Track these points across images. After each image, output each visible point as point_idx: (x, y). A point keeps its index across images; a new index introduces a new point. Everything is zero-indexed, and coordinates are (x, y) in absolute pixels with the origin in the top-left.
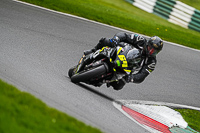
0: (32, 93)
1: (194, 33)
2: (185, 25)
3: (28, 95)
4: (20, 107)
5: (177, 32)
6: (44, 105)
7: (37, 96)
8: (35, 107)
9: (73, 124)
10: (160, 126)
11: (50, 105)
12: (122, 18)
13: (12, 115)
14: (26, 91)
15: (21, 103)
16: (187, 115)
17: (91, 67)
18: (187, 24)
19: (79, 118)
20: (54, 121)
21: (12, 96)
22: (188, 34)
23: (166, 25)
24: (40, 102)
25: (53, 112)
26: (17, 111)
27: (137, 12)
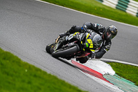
0: (12, 52)
1: (120, 12)
2: (114, 6)
3: (9, 53)
4: (3, 62)
5: (108, 11)
6: (20, 60)
7: (15, 54)
8: (13, 61)
9: (39, 72)
10: (97, 74)
11: (24, 60)
14: (8, 51)
15: (4, 59)
16: (115, 66)
17: (67, 46)
18: (115, 6)
19: (43, 69)
20: (26, 71)
22: (116, 13)
23: (101, 6)
25: (26, 65)
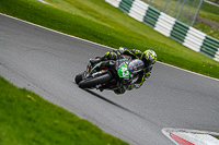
0: (90, 121)
4: (78, 132)
6: (100, 130)
7: (94, 123)
8: (92, 132)
11: (106, 131)
12: (172, 56)
13: (72, 139)
14: (85, 118)
15: (80, 128)
21: (72, 122)
23: (212, 63)
24: (97, 128)
25: (109, 137)
26: (76, 136)
27: (186, 51)
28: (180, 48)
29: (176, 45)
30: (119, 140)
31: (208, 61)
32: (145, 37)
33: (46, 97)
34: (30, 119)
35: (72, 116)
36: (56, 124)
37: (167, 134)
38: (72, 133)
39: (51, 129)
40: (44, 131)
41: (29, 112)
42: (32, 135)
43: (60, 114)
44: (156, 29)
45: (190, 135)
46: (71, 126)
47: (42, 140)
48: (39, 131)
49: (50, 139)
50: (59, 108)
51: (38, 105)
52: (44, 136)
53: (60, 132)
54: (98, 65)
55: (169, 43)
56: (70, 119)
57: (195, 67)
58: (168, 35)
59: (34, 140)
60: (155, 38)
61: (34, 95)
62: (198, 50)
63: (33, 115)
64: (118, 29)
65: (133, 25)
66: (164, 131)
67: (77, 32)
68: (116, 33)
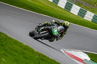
4: (24, 51)
6: (34, 50)
7: (31, 47)
8: (30, 51)
9: (45, 58)
11: (36, 50)
12: (65, 17)
13: (21, 54)
14: (27, 45)
15: (24, 49)
16: (90, 55)
18: (91, 20)
20: (37, 56)
21: (21, 47)
23: (83, 20)
26: (23, 52)
27: (71, 15)
28: (69, 14)
29: (67, 12)
30: (42, 54)
31: (81, 19)
32: (53, 9)
33: (9, 35)
34: (2, 45)
35: (21, 44)
36: (14, 47)
37: (63, 52)
38: (21, 51)
39: (12, 49)
40: (9, 51)
41: (2, 42)
42: (3, 52)
43: (16, 43)
44: (58, 5)
45: (73, 52)
46: (20, 48)
47: (8, 54)
48: (6, 51)
49: (11, 54)
50: (15, 40)
51: (6, 39)
52: (9, 52)
53: (16, 51)
54: (43, 28)
55: (64, 11)
56: (20, 45)
57: (76, 22)
58: (63, 8)
59: (4, 54)
60: (58, 9)
61: (4, 34)
62: (77, 14)
63: (4, 43)
64: (41, 5)
65: (48, 3)
66: (62, 50)
67: (23, 6)
68: (41, 7)
